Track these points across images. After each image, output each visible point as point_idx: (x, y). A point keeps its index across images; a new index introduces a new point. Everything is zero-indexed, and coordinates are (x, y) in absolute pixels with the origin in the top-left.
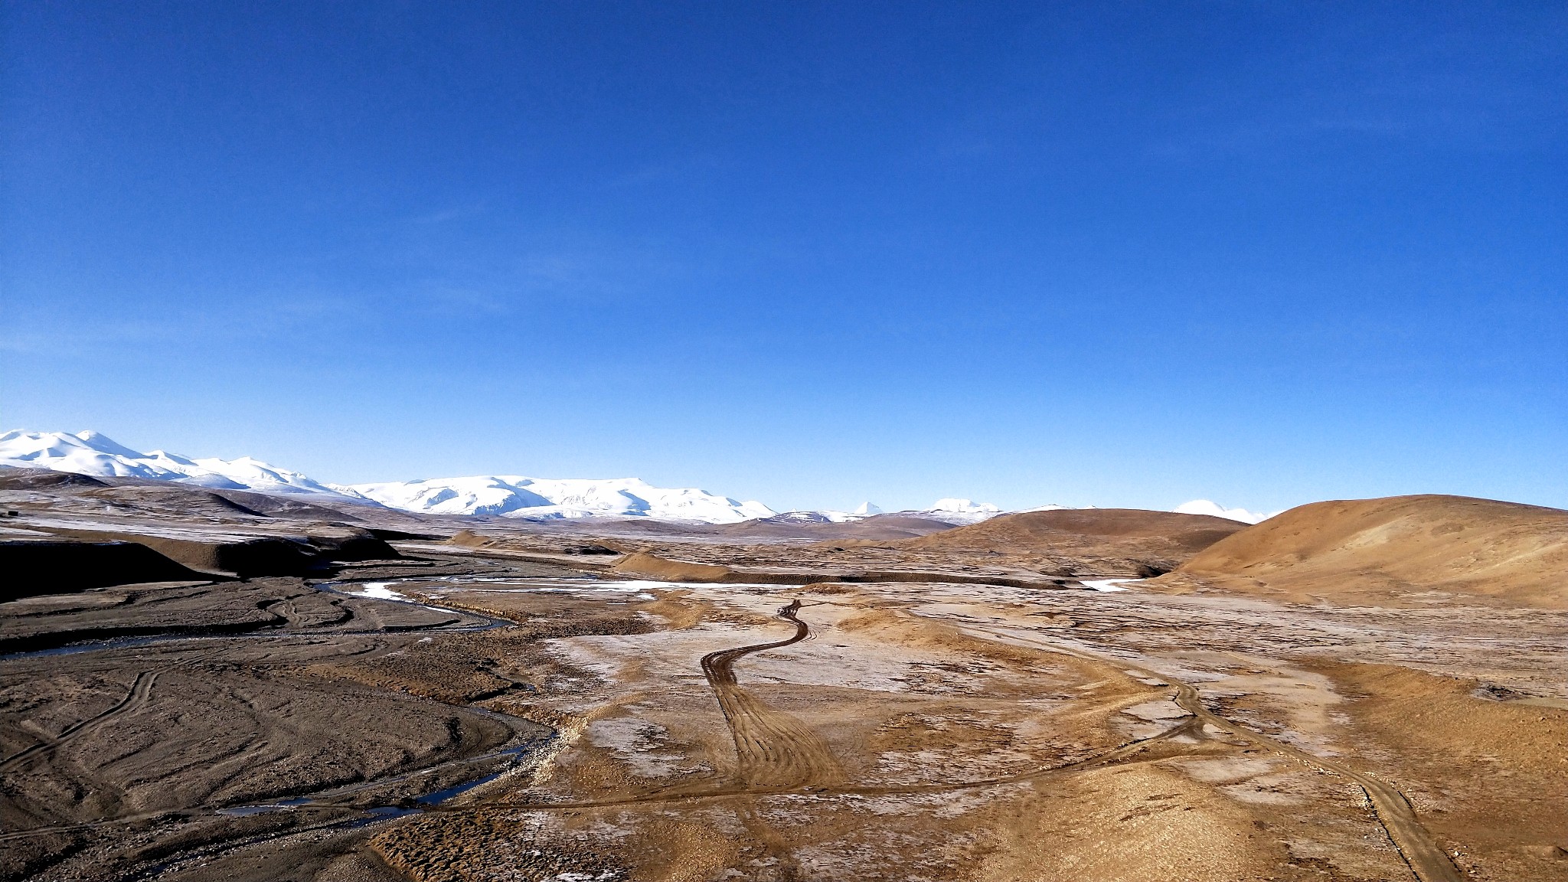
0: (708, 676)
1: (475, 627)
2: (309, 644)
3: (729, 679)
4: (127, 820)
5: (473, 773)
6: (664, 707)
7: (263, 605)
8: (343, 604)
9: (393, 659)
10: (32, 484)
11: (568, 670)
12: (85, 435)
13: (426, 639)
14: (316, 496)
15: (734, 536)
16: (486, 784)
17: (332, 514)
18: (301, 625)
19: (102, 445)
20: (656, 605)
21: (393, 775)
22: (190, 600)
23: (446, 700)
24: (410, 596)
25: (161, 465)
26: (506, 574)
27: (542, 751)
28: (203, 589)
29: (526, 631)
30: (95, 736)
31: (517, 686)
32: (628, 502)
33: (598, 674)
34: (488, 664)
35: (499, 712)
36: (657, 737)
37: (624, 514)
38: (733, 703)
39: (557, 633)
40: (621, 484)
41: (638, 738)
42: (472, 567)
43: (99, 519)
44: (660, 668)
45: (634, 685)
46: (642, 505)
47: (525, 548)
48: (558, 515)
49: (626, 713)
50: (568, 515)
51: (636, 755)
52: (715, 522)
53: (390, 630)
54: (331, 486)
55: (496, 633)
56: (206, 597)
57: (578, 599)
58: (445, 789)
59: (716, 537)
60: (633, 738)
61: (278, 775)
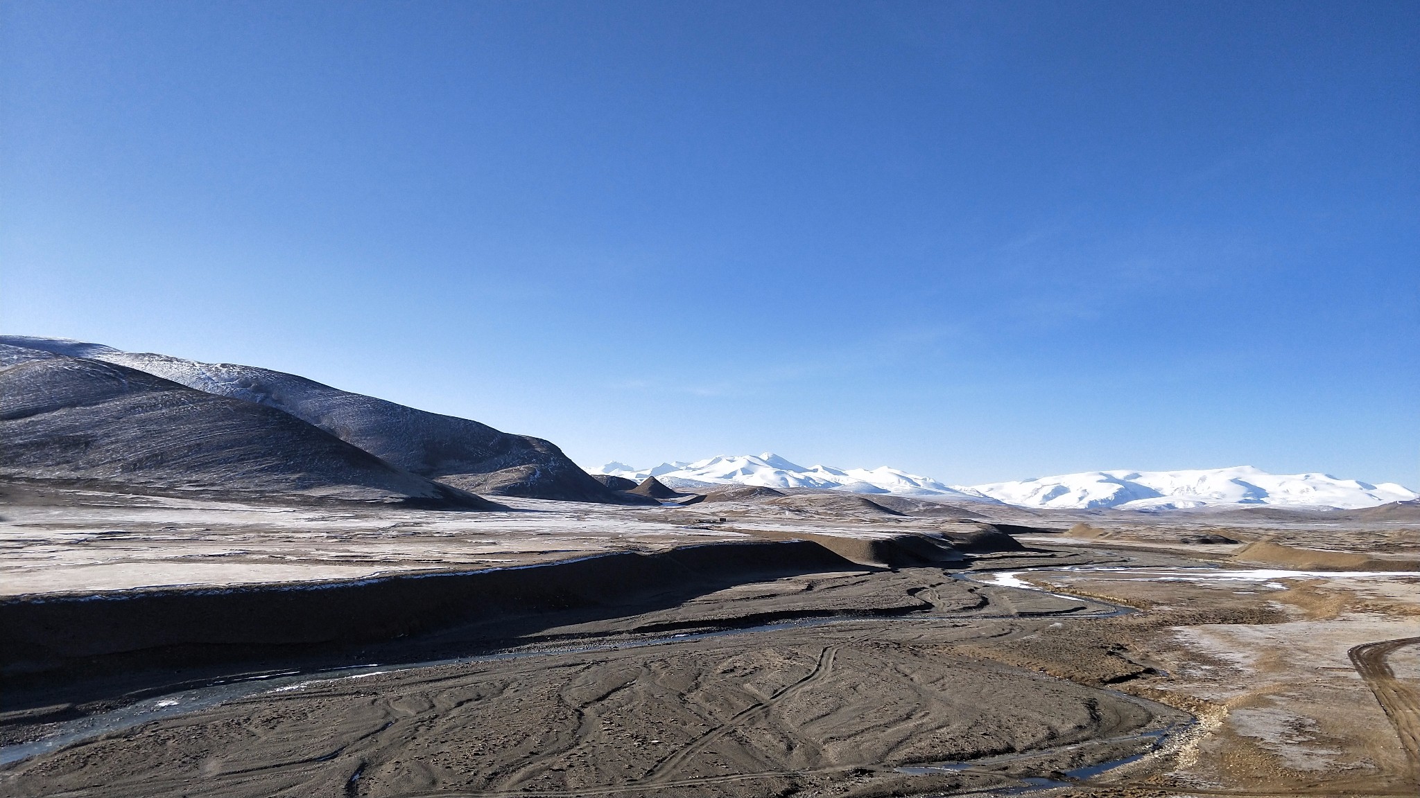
0: (1358, 669)
1: (1101, 614)
2: (954, 626)
3: (1384, 673)
4: (827, 770)
5: (1116, 753)
6: (1311, 699)
7: (912, 592)
8: (978, 591)
9: (1029, 642)
10: (733, 497)
11: (1201, 659)
12: (765, 457)
13: (1057, 624)
14: (944, 497)
15: (1371, 521)
16: (1131, 764)
17: (961, 512)
18: (945, 609)
19: (778, 463)
20: (1287, 595)
21: (1041, 749)
22: (856, 587)
23: (1082, 682)
24: (1037, 584)
25: (822, 476)
26: (1124, 564)
27: (1183, 736)
28: (863, 578)
29: (1152, 619)
30: (796, 699)
31: (1150, 671)
32: (1243, 490)
33: (1233, 663)
34: (1119, 649)
35: (1135, 695)
36: (1308, 729)
37: (1240, 502)
38: (1394, 699)
39: (1183, 621)
40: (1231, 472)
41: (1287, 730)
42: (1091, 557)
43: (780, 521)
44: (1300, 659)
45: (1274, 676)
46: (1259, 493)
47: (1139, 539)
48: (1170, 506)
49: (1269, 703)
50: (1180, 505)
51: (1286, 747)
52: (1346, 507)
53: (1022, 615)
54: (957, 488)
55: (1123, 619)
56: (865, 585)
57: (1201, 588)
58: (1090, 766)
59: (1348, 523)
60: (1280, 729)
61: (941, 742)
